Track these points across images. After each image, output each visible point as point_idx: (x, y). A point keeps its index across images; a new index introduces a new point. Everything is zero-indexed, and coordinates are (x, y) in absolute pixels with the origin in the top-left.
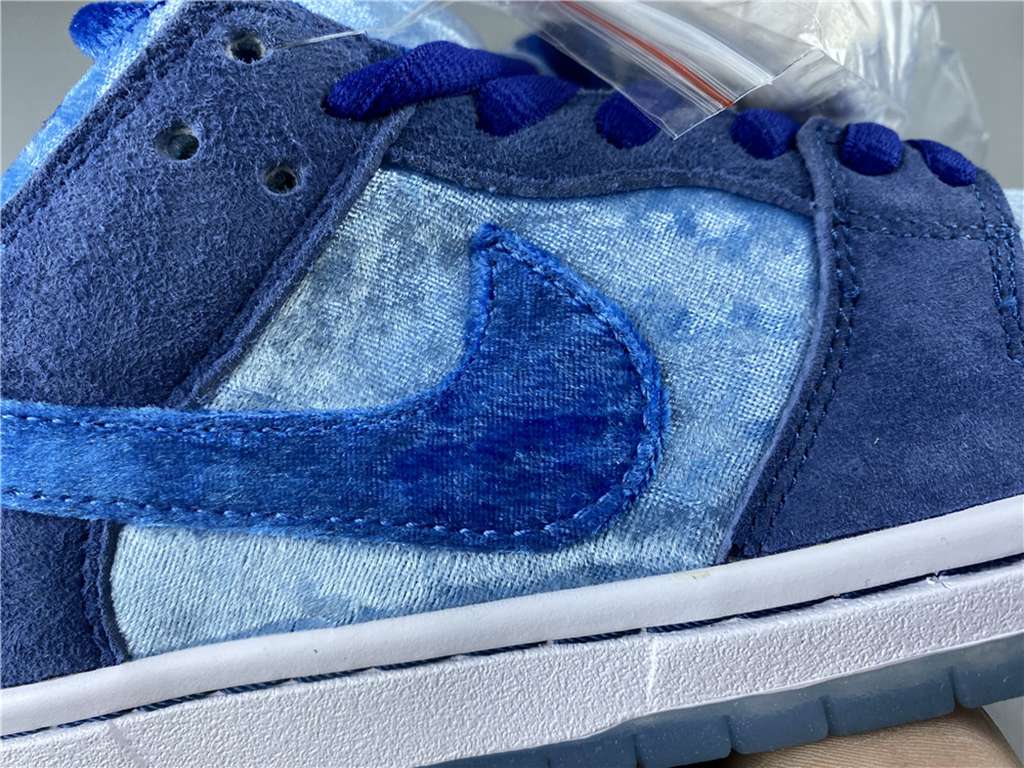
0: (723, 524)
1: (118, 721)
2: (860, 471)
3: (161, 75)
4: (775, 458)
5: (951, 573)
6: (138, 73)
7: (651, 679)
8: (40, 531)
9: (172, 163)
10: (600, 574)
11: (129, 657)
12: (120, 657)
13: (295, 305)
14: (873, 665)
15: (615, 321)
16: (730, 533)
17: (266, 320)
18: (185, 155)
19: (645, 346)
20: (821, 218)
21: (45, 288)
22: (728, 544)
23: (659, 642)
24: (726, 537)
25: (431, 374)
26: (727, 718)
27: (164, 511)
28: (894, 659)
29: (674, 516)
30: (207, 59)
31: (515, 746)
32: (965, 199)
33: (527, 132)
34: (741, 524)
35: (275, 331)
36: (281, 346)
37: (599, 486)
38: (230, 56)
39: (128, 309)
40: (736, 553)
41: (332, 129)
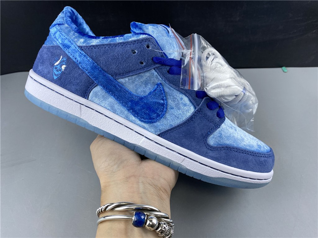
0: (160, 132)
1: (82, 105)
2: (177, 137)
3: (137, 43)
4: (170, 129)
5: (178, 153)
6: (135, 41)
7: (141, 142)
8: (89, 79)
9: (132, 53)
10: (144, 128)
11: (88, 99)
12: (87, 98)
13: (134, 77)
14: (163, 156)
15: (165, 103)
16: (160, 133)
17: (129, 76)
18: (134, 53)
19: (166, 108)
20: (197, 109)
21: (109, 55)
22: (159, 134)
23: (145, 138)
24: (159, 133)
25: (142, 94)
26: (146, 151)
27: (104, 87)
28: (166, 157)
29: (156, 127)
30: (143, 46)
31: (122, 139)
32: (217, 119)
33: (172, 76)
34: (161, 133)
35: (130, 78)
36: (129, 80)
37: (151, 119)
38: (146, 46)
39: (116, 64)
40: (159, 135)
41: (151, 62)
